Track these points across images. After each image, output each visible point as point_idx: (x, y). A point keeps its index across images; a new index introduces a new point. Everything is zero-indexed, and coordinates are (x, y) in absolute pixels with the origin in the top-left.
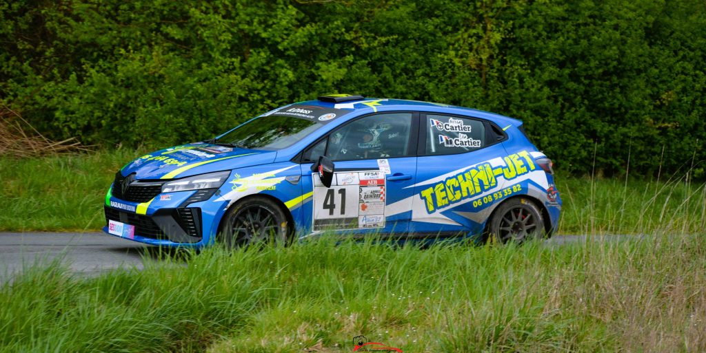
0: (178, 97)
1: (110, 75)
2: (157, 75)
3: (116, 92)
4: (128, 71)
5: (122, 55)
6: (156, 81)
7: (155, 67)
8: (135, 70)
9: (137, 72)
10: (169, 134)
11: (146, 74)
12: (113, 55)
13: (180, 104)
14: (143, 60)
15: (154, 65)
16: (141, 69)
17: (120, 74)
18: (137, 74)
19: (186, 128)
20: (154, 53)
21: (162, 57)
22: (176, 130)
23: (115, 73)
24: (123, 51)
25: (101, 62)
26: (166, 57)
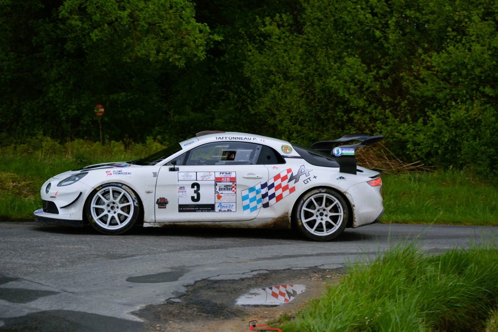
0: (491, 135)
1: (445, 119)
2: (476, 120)
3: (449, 131)
4: (457, 117)
5: (453, 106)
6: (476, 123)
7: (475, 115)
8: (461, 116)
9: (463, 118)
10: (484, 160)
11: (469, 119)
12: (447, 106)
13: (492, 139)
14: (467, 110)
15: (474, 113)
16: (467, 115)
17: (452, 119)
18: (463, 119)
19: (495, 156)
20: (475, 105)
21: (480, 108)
22: (489, 157)
23: (448, 118)
24: (454, 103)
25: (438, 111)
26: (483, 108)
